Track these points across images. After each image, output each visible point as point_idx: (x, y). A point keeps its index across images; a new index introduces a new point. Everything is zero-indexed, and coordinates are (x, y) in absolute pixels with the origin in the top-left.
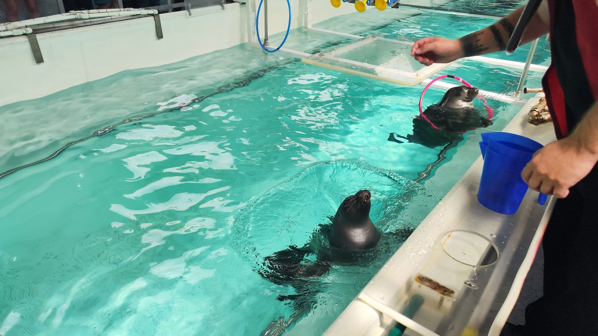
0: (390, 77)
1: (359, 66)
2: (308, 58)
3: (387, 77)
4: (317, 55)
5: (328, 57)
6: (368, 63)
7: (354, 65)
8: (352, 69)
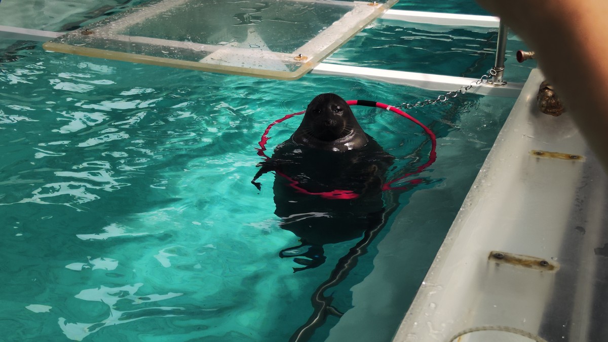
0: (246, 66)
1: (175, 49)
2: (56, 40)
3: (240, 66)
4: (76, 33)
5: (104, 36)
6: (194, 41)
7: (165, 48)
8: (162, 55)
